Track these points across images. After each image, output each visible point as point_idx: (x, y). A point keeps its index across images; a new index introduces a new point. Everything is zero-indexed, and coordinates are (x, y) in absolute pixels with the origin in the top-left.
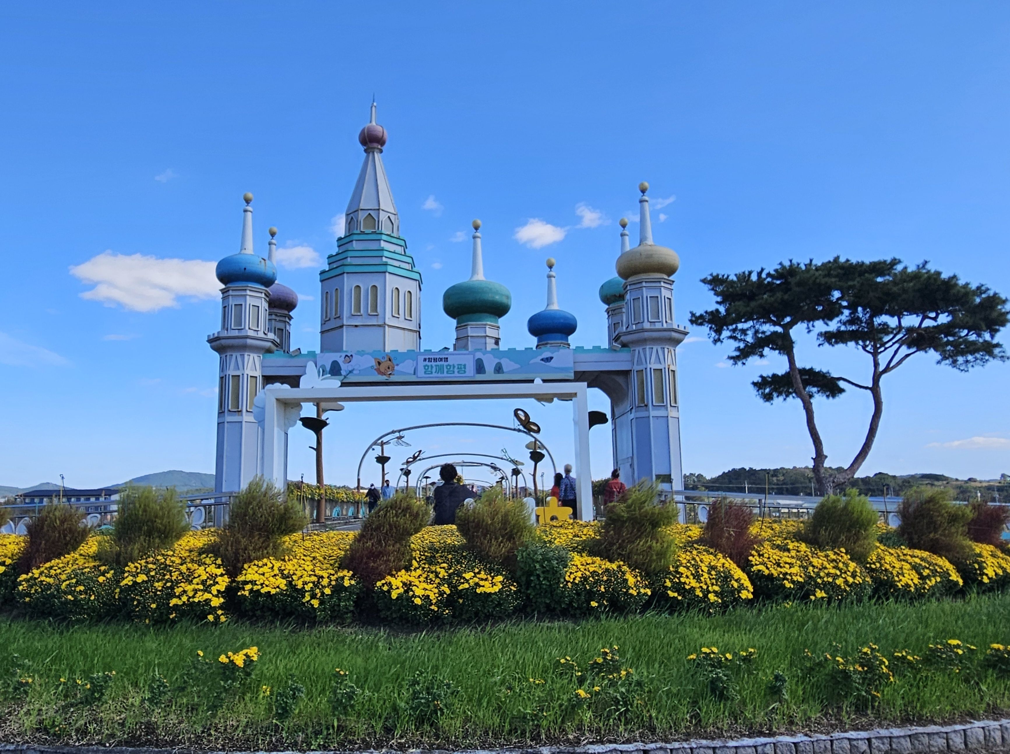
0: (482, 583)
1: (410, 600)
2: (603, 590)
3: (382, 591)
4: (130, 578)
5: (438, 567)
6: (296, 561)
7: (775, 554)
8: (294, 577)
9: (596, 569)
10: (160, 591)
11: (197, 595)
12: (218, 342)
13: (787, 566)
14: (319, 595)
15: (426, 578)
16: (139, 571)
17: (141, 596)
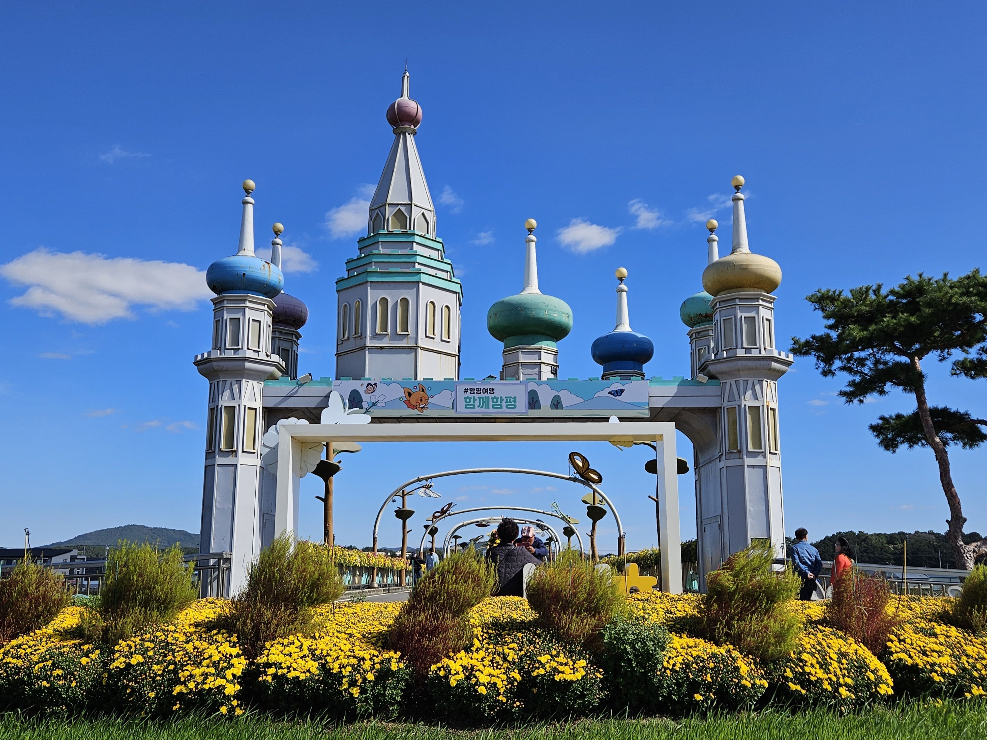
0: (561, 668)
1: (472, 688)
2: (710, 680)
3: (439, 677)
4: (123, 659)
5: (505, 647)
6: (329, 638)
7: (920, 640)
8: (328, 659)
9: (700, 653)
10: (159, 676)
11: (208, 681)
12: (208, 365)
13: (935, 654)
14: (360, 681)
15: (492, 661)
16: (133, 650)
17: (136, 682)
